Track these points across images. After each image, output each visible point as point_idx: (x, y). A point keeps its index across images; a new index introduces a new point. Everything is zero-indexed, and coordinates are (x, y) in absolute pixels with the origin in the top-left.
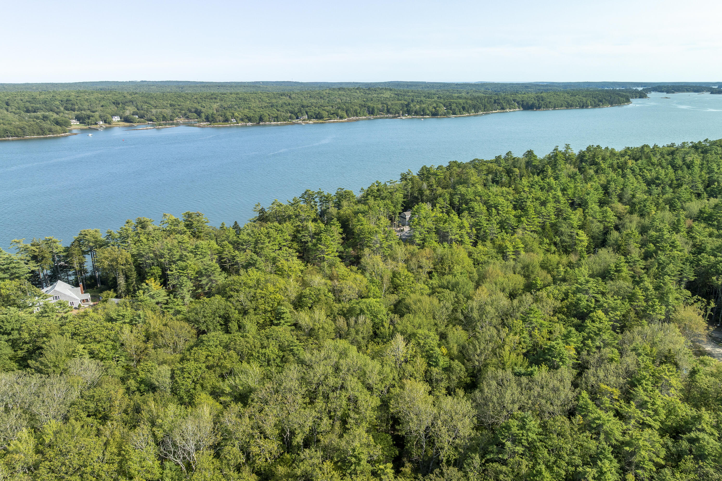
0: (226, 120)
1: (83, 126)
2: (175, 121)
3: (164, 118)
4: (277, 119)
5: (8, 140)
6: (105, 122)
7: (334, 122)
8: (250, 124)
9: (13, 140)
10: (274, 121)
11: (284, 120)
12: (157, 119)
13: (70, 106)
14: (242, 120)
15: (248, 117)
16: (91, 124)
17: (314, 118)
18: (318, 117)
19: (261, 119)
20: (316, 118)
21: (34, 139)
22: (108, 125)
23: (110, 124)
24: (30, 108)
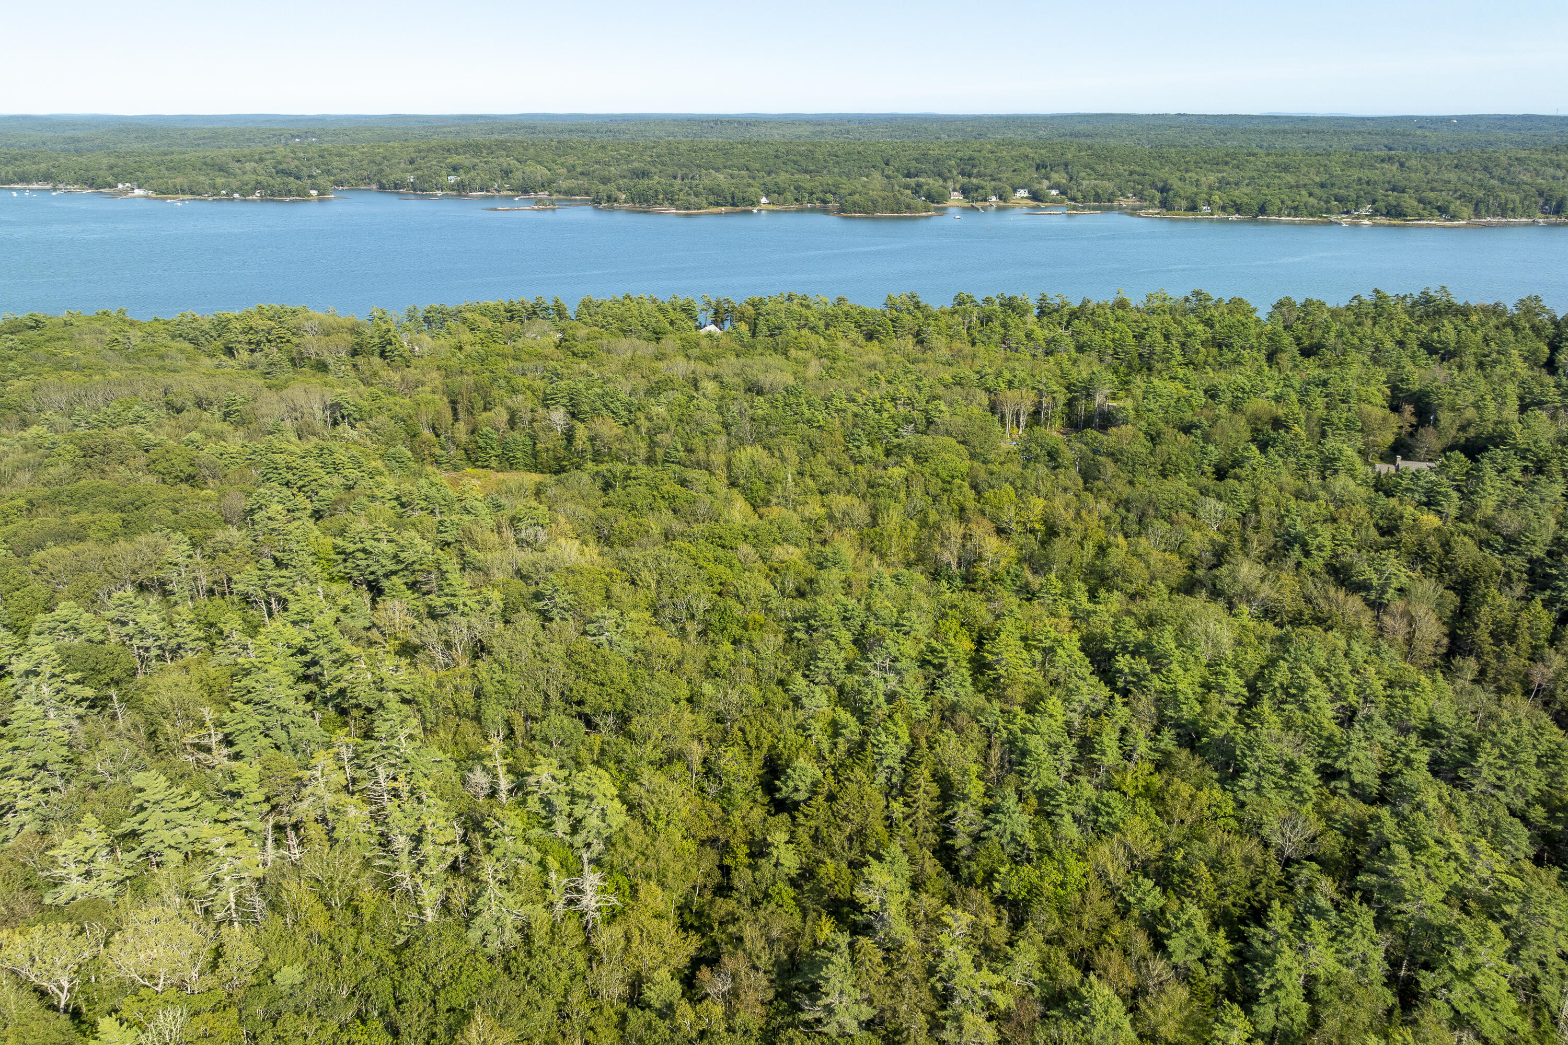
0: (1193, 208)
1: (966, 204)
2: (1116, 203)
3: (1097, 197)
4: (1295, 211)
5: (854, 218)
6: (1000, 198)
7: (1429, 226)
8: (1235, 217)
9: (859, 218)
10: (1289, 215)
11: (1311, 215)
12: (1084, 197)
13: (969, 168)
14: (1223, 209)
15: (1236, 204)
16: (977, 200)
17: (1382, 215)
18: (1395, 212)
19: (1262, 210)
20: (1388, 214)
21: (885, 218)
22: (1001, 204)
23: (1005, 201)
24: (912, 171)
